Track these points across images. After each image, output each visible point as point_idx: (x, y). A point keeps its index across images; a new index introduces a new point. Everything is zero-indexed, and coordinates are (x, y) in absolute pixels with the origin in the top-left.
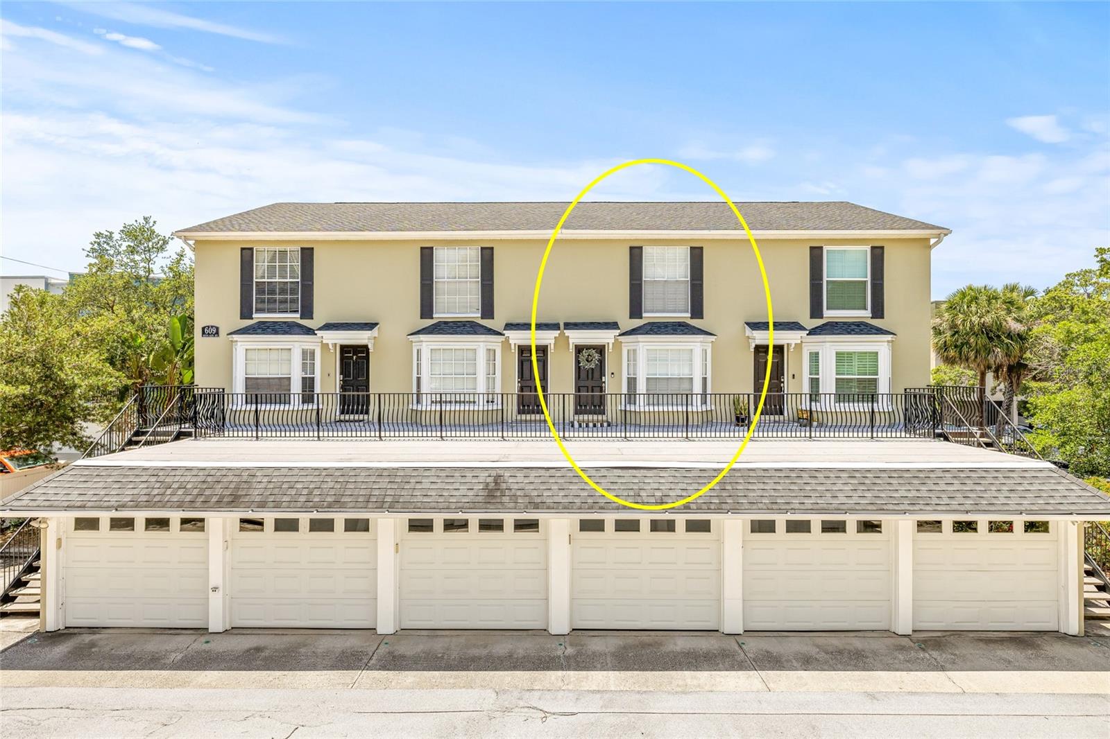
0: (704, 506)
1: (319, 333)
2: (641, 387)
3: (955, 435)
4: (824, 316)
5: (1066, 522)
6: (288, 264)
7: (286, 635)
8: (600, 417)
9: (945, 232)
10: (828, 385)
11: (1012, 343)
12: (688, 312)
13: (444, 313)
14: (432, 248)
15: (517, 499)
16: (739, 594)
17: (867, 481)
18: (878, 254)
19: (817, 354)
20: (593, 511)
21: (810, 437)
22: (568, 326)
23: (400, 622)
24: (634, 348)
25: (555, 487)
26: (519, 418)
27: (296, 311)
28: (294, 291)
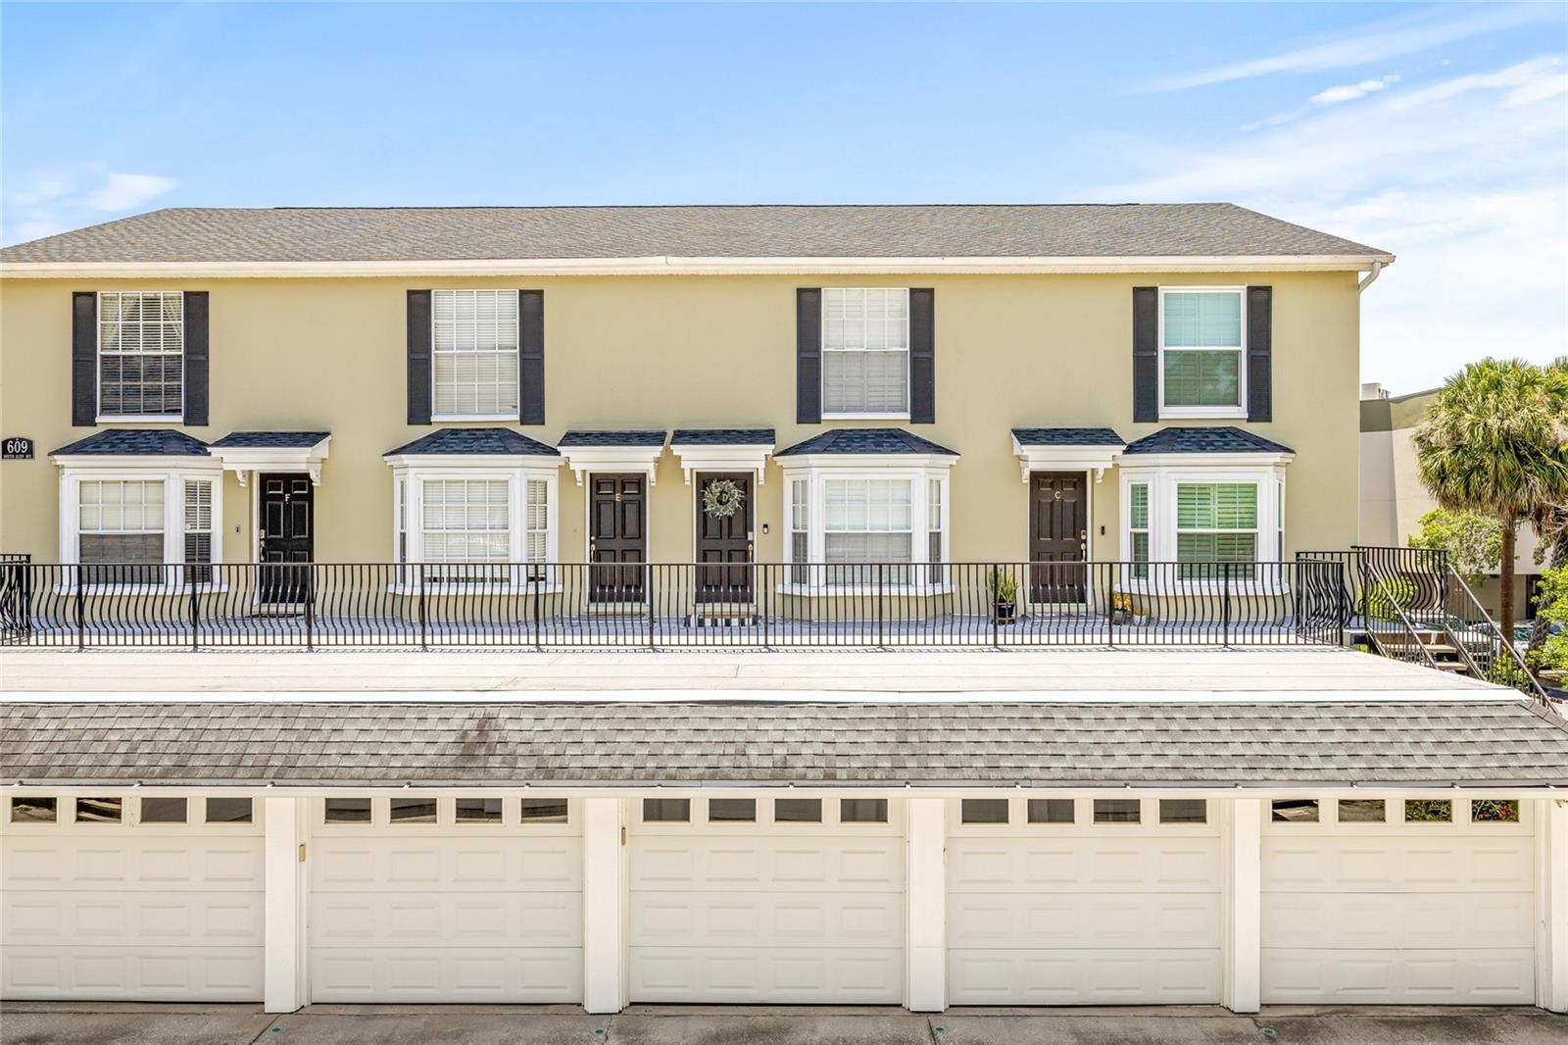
0: (863, 774)
1: (216, 452)
2: (816, 552)
3: (1385, 638)
4: (1160, 417)
5: (1548, 801)
6: (162, 322)
7: (96, 1013)
8: (744, 607)
9: (1383, 258)
10: (1164, 548)
11: (1561, 466)
12: (906, 411)
13: (452, 413)
14: (430, 291)
15: (516, 760)
16: (937, 935)
17: (1174, 726)
18: (1260, 301)
19: (1145, 488)
20: (655, 783)
21: (1111, 644)
22: (682, 437)
23: (310, 991)
24: (802, 478)
25: (590, 739)
26: (593, 608)
27: (177, 411)
28: (172, 374)
